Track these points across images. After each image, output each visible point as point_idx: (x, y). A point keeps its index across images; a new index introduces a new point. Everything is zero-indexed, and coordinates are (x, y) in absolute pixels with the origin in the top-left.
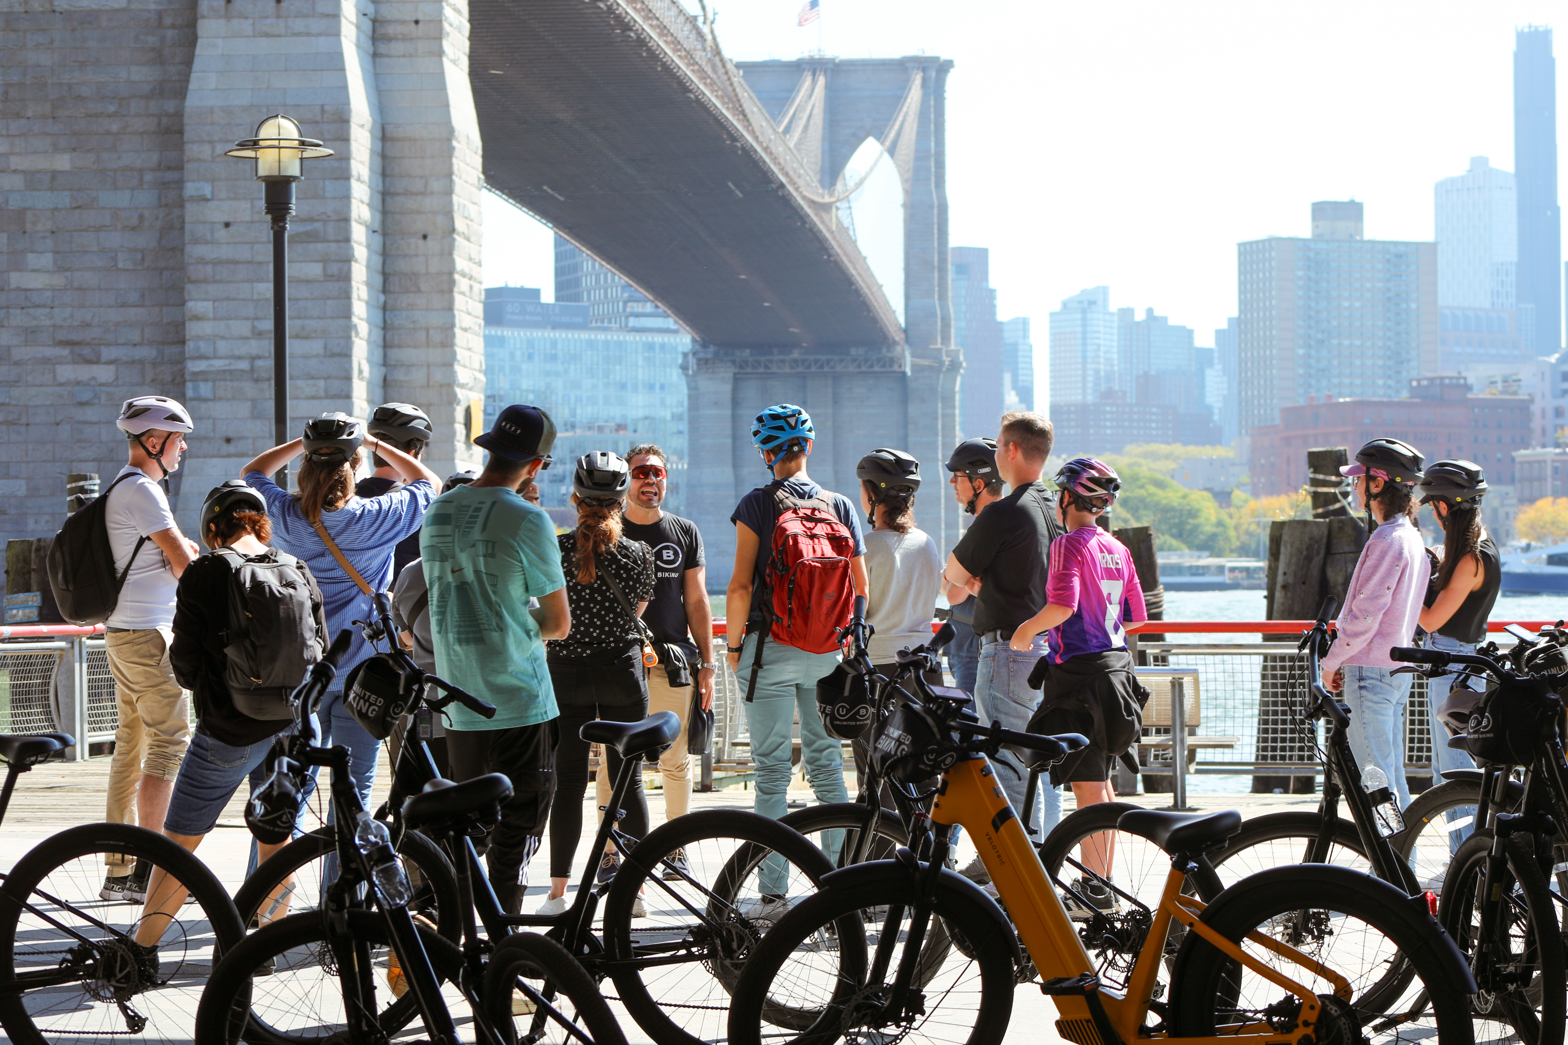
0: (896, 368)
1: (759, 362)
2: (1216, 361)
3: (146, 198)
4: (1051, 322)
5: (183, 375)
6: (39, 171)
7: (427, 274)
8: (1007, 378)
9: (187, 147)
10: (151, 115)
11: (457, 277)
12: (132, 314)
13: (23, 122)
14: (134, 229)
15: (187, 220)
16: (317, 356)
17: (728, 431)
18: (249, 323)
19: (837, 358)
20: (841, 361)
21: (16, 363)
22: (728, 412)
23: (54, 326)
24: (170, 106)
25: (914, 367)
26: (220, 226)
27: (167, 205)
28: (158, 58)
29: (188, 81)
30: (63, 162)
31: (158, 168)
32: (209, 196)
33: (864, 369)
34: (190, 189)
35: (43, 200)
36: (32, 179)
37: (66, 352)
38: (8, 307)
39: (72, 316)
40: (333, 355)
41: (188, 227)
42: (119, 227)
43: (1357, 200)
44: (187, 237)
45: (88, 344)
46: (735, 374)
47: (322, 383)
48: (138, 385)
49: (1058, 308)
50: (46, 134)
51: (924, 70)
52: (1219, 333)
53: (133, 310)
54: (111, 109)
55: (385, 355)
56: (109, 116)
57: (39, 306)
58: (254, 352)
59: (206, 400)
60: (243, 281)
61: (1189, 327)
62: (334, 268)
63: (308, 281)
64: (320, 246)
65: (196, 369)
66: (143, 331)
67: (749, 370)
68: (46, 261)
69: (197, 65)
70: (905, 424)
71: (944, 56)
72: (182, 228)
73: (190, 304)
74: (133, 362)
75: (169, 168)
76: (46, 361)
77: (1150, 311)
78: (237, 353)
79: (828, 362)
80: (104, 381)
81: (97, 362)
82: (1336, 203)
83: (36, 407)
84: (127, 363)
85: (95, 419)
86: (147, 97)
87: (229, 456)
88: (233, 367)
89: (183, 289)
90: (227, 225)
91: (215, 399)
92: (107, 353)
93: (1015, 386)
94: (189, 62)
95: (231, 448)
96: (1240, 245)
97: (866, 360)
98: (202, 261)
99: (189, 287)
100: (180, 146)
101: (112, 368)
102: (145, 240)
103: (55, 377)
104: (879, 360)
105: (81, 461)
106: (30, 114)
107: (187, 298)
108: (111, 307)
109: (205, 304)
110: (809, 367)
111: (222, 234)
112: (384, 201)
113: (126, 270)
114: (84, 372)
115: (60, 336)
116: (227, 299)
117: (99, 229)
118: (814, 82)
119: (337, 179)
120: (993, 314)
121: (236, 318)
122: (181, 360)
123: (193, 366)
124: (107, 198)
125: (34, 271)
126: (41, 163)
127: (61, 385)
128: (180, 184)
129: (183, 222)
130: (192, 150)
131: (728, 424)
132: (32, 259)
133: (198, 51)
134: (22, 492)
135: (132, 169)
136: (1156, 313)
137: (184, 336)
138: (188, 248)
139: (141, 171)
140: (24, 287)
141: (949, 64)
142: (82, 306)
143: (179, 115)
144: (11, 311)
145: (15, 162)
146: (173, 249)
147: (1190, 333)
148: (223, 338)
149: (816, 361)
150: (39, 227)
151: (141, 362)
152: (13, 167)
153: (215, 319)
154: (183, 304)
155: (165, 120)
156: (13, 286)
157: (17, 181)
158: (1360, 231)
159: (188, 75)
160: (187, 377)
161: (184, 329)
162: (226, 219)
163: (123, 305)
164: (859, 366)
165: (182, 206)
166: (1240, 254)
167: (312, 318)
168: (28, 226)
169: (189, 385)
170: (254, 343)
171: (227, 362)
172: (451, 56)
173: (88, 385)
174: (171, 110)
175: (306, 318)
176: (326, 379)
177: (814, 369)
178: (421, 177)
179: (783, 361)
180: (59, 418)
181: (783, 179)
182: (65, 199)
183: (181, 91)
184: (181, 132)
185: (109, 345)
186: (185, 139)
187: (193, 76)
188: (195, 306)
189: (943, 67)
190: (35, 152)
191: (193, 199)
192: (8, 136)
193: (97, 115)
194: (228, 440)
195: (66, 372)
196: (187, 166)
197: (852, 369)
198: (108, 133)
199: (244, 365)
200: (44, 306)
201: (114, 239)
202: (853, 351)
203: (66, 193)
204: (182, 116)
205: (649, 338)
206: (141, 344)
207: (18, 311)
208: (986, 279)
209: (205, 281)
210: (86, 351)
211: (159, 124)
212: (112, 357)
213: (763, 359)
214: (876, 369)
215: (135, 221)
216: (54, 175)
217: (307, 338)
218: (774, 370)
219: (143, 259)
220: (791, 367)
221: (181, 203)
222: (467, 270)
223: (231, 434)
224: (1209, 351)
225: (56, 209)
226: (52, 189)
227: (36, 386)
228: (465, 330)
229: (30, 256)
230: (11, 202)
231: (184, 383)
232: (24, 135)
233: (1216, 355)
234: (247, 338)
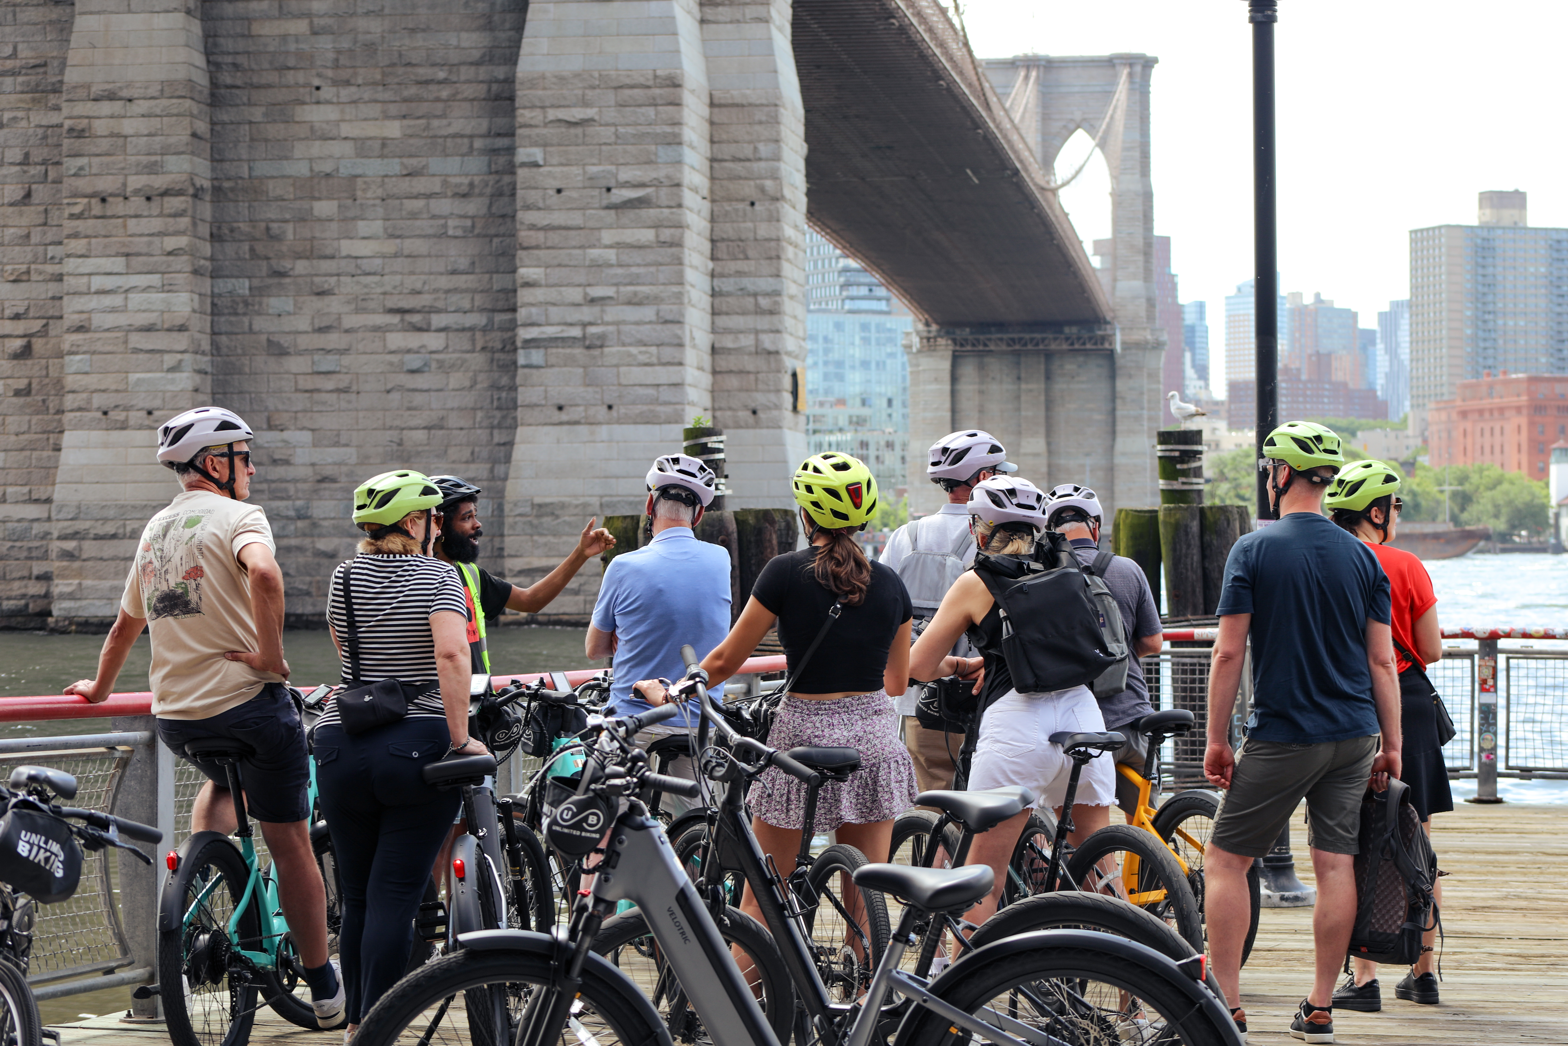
0: (1107, 346)
1: (978, 340)
2: (1378, 341)
3: (476, 165)
4: (1228, 304)
5: (514, 343)
6: (370, 138)
7: (756, 240)
8: (1188, 356)
9: (520, 112)
10: (482, 82)
11: (784, 244)
12: (461, 281)
13: (353, 89)
14: (464, 196)
15: (519, 186)
16: (650, 322)
17: (948, 405)
18: (580, 289)
19: (1051, 336)
20: (1055, 339)
21: (347, 331)
22: (947, 387)
23: (385, 293)
24: (500, 72)
25: (1124, 343)
26: (552, 192)
27: (497, 172)
28: (488, 26)
29: (519, 47)
30: (393, 129)
31: (488, 135)
32: (541, 162)
33: (1077, 346)
34: (523, 154)
35: (374, 167)
36: (362, 147)
37: (395, 319)
38: (338, 275)
39: (402, 284)
40: (666, 322)
41: (520, 193)
42: (449, 194)
43: (1521, 190)
44: (519, 204)
45: (419, 312)
46: (954, 351)
47: (653, 350)
48: (468, 352)
49: (1233, 292)
50: (376, 101)
51: (1131, 65)
52: (1382, 315)
53: (464, 278)
54: (442, 75)
55: (713, 323)
56: (440, 82)
57: (369, 274)
58: (587, 318)
59: (538, 367)
60: (574, 248)
61: (1354, 310)
62: (666, 234)
63: (640, 247)
64: (652, 211)
65: (528, 336)
66: (473, 299)
67: (969, 348)
68: (377, 227)
69: (529, 29)
70: (1113, 397)
71: (1150, 54)
72: (513, 195)
73: (522, 271)
74: (463, 330)
75: (499, 135)
76: (376, 329)
77: (1318, 295)
78: (569, 320)
79: (1043, 340)
80: (434, 348)
81: (427, 330)
82: (1501, 192)
83: (366, 374)
84: (457, 330)
85: (425, 386)
86: (477, 64)
87: (561, 424)
88: (565, 335)
89: (514, 256)
90: (559, 191)
91: (547, 366)
92: (438, 320)
93: (1194, 366)
94: (519, 27)
95: (564, 416)
96: (1413, 232)
97: (1079, 339)
98: (533, 227)
99: (520, 253)
100: (511, 112)
101: (443, 335)
102: (474, 207)
103: (385, 346)
104: (1090, 339)
105: (411, 429)
106: (360, 81)
107: (518, 263)
108: (441, 274)
109: (537, 270)
110: (1025, 345)
111: (555, 199)
112: (711, 168)
113: (456, 237)
114: (414, 340)
115: (391, 303)
116: (559, 265)
117: (429, 196)
118: (1027, 78)
119: (669, 144)
120: (1175, 297)
121: (568, 285)
122: (512, 326)
123: (524, 334)
124: (436, 164)
125: (364, 238)
126: (371, 130)
127: (392, 352)
128: (511, 150)
129: (514, 189)
130: (524, 115)
131: (948, 399)
132: (363, 227)
133: (530, 15)
134: (354, 460)
135: (462, 136)
136: (1323, 297)
137: (515, 304)
138: (520, 215)
139: (471, 137)
140: (354, 254)
141: (1155, 61)
142: (412, 273)
143: (510, 81)
144: (342, 278)
145: (346, 130)
146: (503, 216)
147: (1354, 316)
148: (554, 304)
149: (1032, 340)
150: (369, 194)
151: (472, 329)
152: (343, 135)
153: (547, 286)
154: (514, 271)
155: (495, 87)
156: (344, 254)
157: (348, 148)
158: (1523, 218)
159: (519, 40)
160: (519, 344)
161: (515, 297)
162: (558, 184)
163: (454, 272)
164: (1072, 344)
165: (513, 173)
166: (1411, 240)
167: (644, 284)
168: (359, 193)
169: (521, 352)
170: (586, 309)
171: (559, 328)
172: (778, 23)
173: (418, 352)
174: (501, 77)
175: (638, 284)
176: (658, 346)
177: (1030, 347)
178: (750, 142)
179: (1001, 340)
180: (389, 386)
181: (1018, 165)
182: (394, 166)
183: (511, 56)
184: (512, 99)
185: (439, 311)
186: (517, 105)
187: (525, 41)
188: (526, 272)
189: (1148, 63)
190: (365, 119)
191: (523, 165)
192: (339, 103)
193: (427, 82)
194: (560, 408)
195: (396, 340)
196: (519, 132)
197: (1065, 346)
198: (438, 100)
199: (576, 332)
200: (374, 274)
201: (444, 206)
202: (1067, 330)
203: (397, 160)
204: (513, 82)
205: (864, 318)
206: (471, 311)
207: (348, 279)
208: (1168, 264)
209: (537, 247)
210: (416, 318)
211: (489, 90)
212: (442, 325)
213: (982, 337)
214: (1088, 346)
215: (464, 189)
216: (384, 142)
217: (639, 304)
218: (992, 347)
219: (473, 226)
220: (1009, 345)
221: (511, 170)
222: (793, 238)
223: (562, 402)
224: (1372, 333)
225: (386, 176)
226: (382, 156)
227: (365, 353)
228: (792, 297)
229: (361, 224)
230: (342, 170)
231: (515, 350)
232: (354, 102)
233: (1378, 335)
234: (579, 305)
